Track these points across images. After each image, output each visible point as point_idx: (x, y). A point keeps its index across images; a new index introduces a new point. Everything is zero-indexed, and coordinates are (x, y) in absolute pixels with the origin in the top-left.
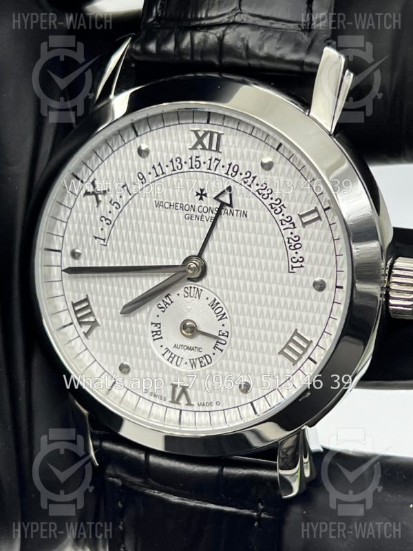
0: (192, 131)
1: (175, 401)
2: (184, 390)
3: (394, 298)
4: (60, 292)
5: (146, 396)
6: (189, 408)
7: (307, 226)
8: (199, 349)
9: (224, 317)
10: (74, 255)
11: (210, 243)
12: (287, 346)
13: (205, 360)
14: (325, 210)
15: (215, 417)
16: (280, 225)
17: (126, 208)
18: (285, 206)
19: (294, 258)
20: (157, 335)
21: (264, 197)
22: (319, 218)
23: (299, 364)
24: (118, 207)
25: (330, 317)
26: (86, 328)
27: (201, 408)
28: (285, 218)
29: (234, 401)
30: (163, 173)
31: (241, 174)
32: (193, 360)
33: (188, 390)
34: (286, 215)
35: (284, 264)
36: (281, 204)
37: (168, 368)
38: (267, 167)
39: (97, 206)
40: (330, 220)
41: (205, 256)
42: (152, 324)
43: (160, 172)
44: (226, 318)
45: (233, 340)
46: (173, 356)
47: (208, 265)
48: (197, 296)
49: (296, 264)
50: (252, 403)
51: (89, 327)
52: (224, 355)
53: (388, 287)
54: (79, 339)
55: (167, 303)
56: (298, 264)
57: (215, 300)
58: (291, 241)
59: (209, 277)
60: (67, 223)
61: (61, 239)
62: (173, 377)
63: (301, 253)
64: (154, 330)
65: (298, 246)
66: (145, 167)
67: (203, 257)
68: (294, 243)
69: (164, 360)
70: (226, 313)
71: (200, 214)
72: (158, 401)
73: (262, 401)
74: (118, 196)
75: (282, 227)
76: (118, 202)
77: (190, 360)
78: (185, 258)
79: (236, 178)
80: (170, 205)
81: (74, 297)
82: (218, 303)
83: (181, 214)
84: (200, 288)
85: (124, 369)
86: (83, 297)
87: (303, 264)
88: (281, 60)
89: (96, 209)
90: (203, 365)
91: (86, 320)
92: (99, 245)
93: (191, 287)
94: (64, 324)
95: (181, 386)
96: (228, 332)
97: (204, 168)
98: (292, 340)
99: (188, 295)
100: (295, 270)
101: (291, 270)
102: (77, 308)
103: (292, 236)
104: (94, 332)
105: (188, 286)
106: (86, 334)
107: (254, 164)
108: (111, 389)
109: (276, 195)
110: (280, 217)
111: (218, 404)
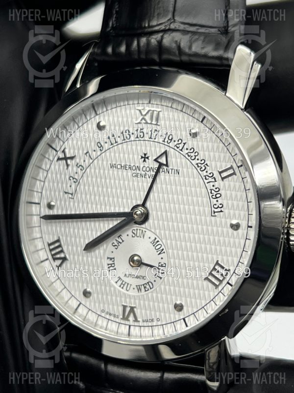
0: (138, 110)
1: (126, 318)
2: (132, 309)
4: (38, 235)
5: (103, 315)
6: (136, 324)
7: (225, 180)
9: (163, 252)
10: (50, 206)
11: (151, 195)
13: (147, 286)
14: (239, 167)
15: (156, 330)
16: (205, 180)
17: (88, 170)
18: (208, 164)
19: (216, 205)
21: (192, 158)
22: (234, 174)
23: (220, 288)
24: (82, 169)
25: (243, 250)
27: (145, 324)
28: (208, 174)
29: (170, 317)
31: (175, 141)
32: (139, 286)
33: (135, 309)
34: (209, 172)
35: (208, 210)
36: (205, 163)
37: (119, 291)
39: (67, 169)
40: (242, 174)
41: (148, 204)
42: (108, 258)
44: (164, 252)
46: (124, 283)
47: (150, 212)
48: (142, 236)
49: (217, 210)
50: (184, 319)
51: (61, 261)
52: (162, 282)
53: (289, 227)
55: (119, 242)
56: (219, 210)
57: (156, 239)
58: (213, 192)
59: (151, 220)
60: (44, 182)
61: (40, 194)
62: (124, 300)
63: (220, 201)
64: (109, 263)
65: (218, 196)
67: (146, 205)
68: (215, 193)
69: (117, 286)
70: (164, 249)
71: (144, 173)
72: (112, 318)
73: (192, 317)
74: (82, 161)
75: (206, 181)
76: (82, 165)
77: (137, 286)
78: (132, 206)
79: (171, 145)
80: (122, 167)
81: (49, 239)
82: (158, 241)
83: (130, 173)
84: (144, 230)
85: (86, 294)
86: (56, 239)
87: (222, 209)
88: (205, 56)
89: (66, 171)
90: (147, 290)
91: (58, 256)
92: (68, 199)
93: (137, 229)
94: (42, 260)
95: (130, 307)
96: (165, 264)
99: (135, 235)
100: (216, 214)
101: (213, 214)
102: (52, 247)
103: (214, 188)
104: (64, 265)
105: (135, 228)
108: (76, 309)
109: (201, 156)
110: (204, 173)
111: (158, 320)
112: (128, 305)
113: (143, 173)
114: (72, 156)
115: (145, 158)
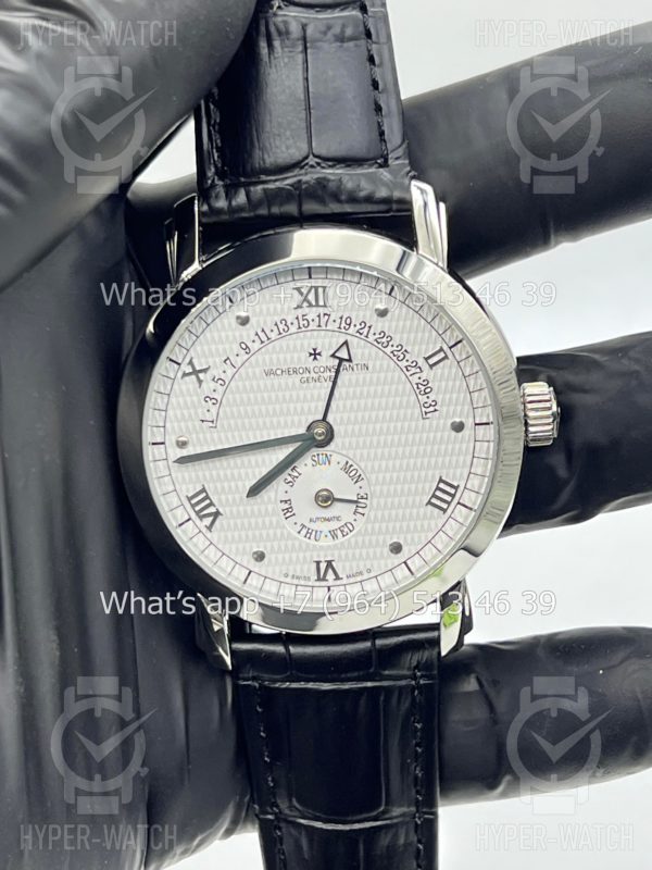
0: (294, 289)
1: (321, 578)
2: (329, 564)
3: (533, 425)
4: (171, 488)
5: (288, 580)
6: (338, 582)
7: (435, 367)
8: (338, 518)
9: (361, 478)
10: (182, 445)
11: (333, 404)
12: (434, 496)
13: (346, 529)
14: (450, 348)
15: (368, 586)
16: (406, 372)
17: (232, 383)
18: (408, 351)
19: (426, 403)
20: (288, 512)
21: (384, 345)
22: (446, 357)
23: (449, 511)
24: (223, 383)
25: (473, 457)
26: (208, 521)
27: (352, 580)
28: (409, 363)
29: (385, 565)
30: (269, 339)
31: (355, 326)
32: (333, 531)
33: (334, 564)
34: (410, 360)
35: (417, 411)
36: (403, 350)
37: (308, 545)
38: (383, 313)
39: (199, 387)
40: (457, 357)
41: (330, 418)
42: (281, 501)
43: (264, 338)
44: (363, 479)
45: (375, 501)
46: (310, 531)
47: (335, 427)
48: (327, 463)
49: (429, 409)
50: (405, 563)
51: (211, 518)
52: (367, 519)
53: (525, 415)
54: (201, 534)
55: (295, 477)
56: (432, 409)
57: (347, 463)
58: (420, 386)
59: (337, 439)
60: (166, 411)
61: (162, 429)
62: (315, 554)
63: (432, 396)
64: (284, 508)
65: (429, 390)
66: (248, 336)
67: (328, 420)
68: (423, 388)
69: (301, 537)
70: (362, 474)
71: (317, 375)
72: (301, 582)
73: (416, 558)
74: (221, 372)
75: (408, 374)
76: (222, 378)
77: (330, 532)
78: (308, 424)
79: (350, 331)
80: (282, 372)
81: (188, 491)
82: (351, 466)
83: (296, 378)
84: (328, 454)
85: (258, 557)
86: (199, 488)
87: (436, 407)
89: (199, 390)
90: (345, 534)
91: (205, 512)
92: (208, 429)
93: (319, 454)
94: (181, 522)
95: (326, 561)
96: (367, 494)
97: (313, 326)
98: (438, 488)
99: (316, 463)
100: (429, 415)
101: (425, 415)
102: (193, 501)
103: (421, 381)
104: (217, 523)
105: (316, 453)
106: (209, 528)
107: (368, 314)
108: (246, 580)
109: (396, 342)
110: (404, 363)
111: (369, 571)
112: (322, 559)
113: (315, 376)
114: (204, 367)
115: (315, 354)
